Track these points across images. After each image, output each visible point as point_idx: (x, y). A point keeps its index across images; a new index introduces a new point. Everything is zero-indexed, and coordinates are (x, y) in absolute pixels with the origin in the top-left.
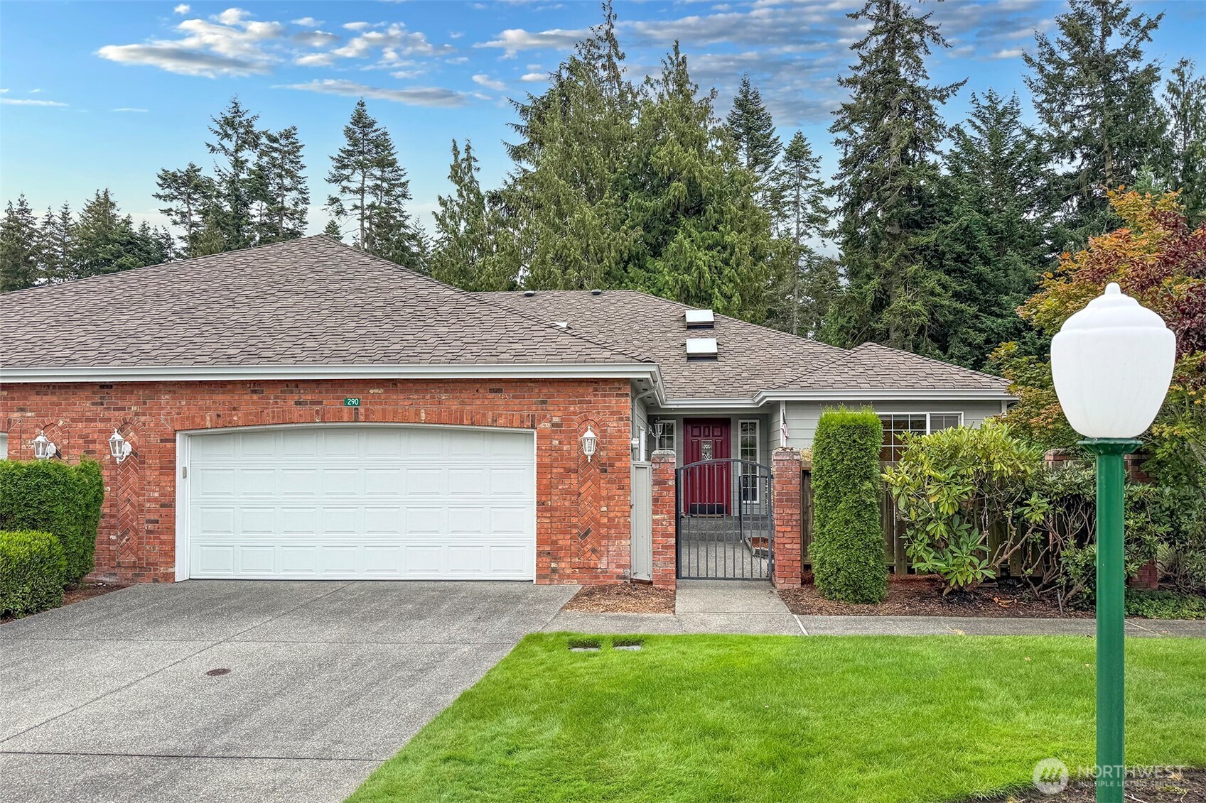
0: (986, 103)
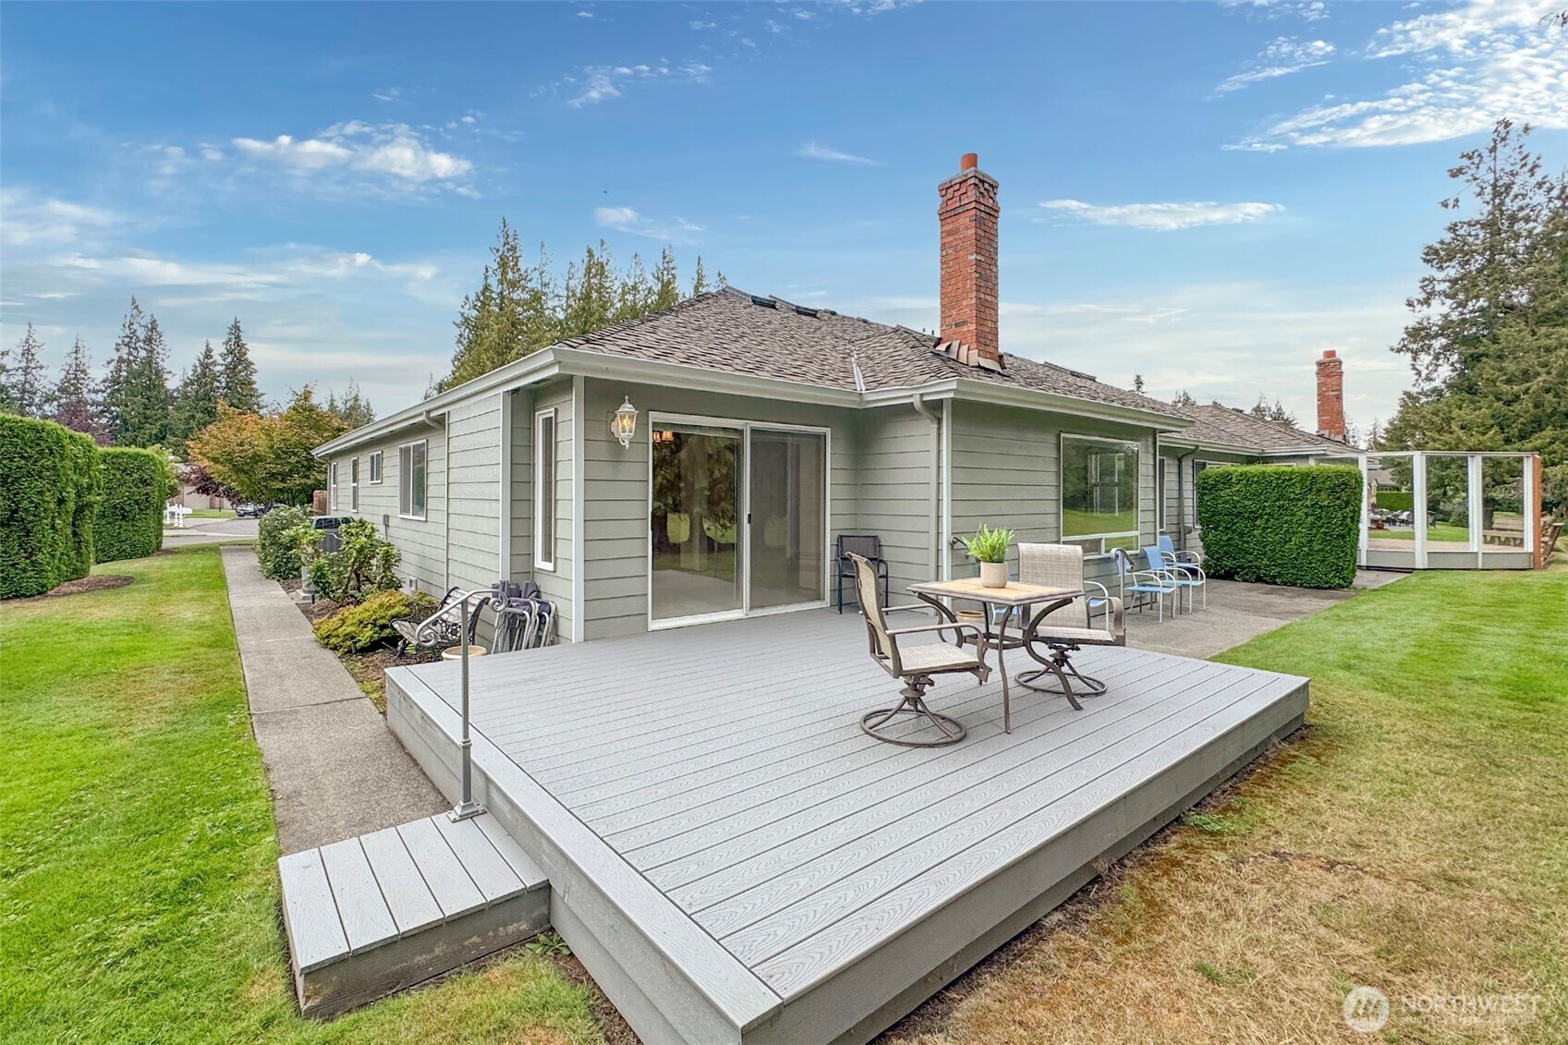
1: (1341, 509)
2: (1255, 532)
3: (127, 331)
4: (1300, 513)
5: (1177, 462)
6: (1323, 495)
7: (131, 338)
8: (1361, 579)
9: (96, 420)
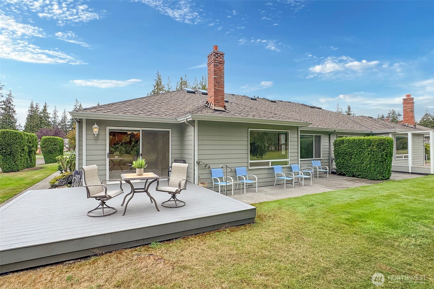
1: (381, 152)
2: (352, 160)
3: (75, 107)
4: (366, 153)
5: (328, 136)
6: (375, 147)
7: (76, 109)
8: (393, 176)
9: (69, 129)
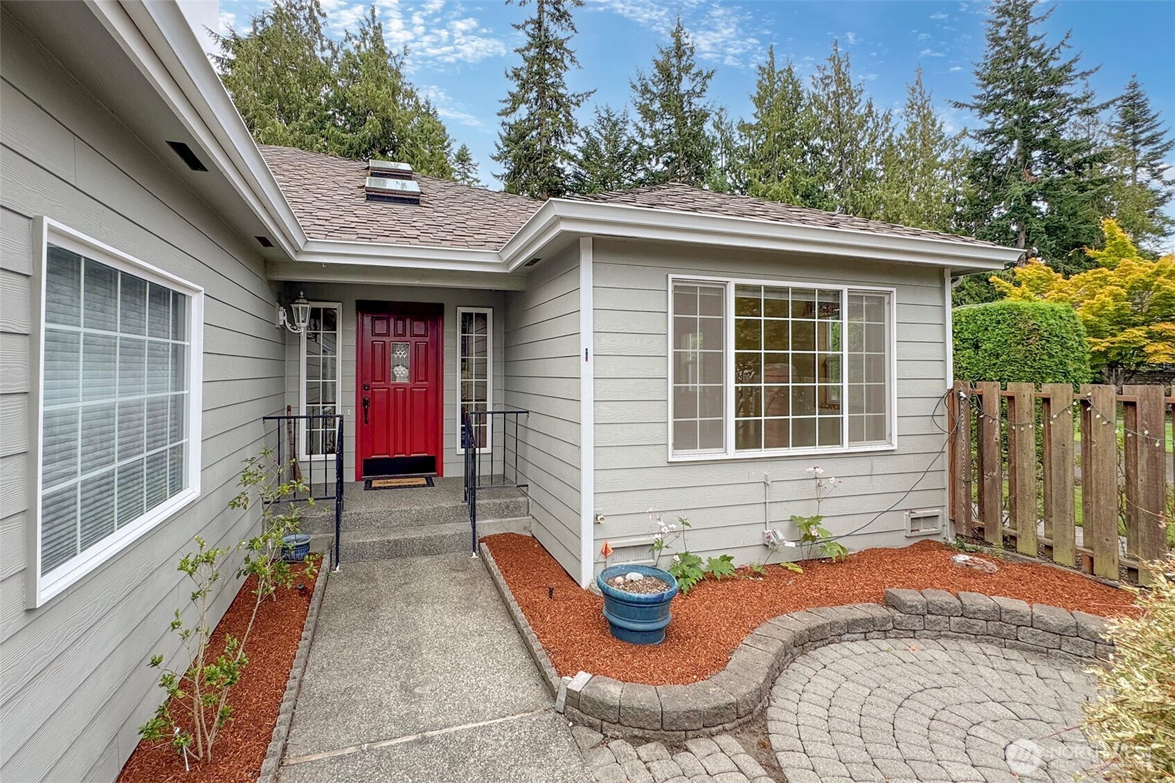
0: (604, 115)
